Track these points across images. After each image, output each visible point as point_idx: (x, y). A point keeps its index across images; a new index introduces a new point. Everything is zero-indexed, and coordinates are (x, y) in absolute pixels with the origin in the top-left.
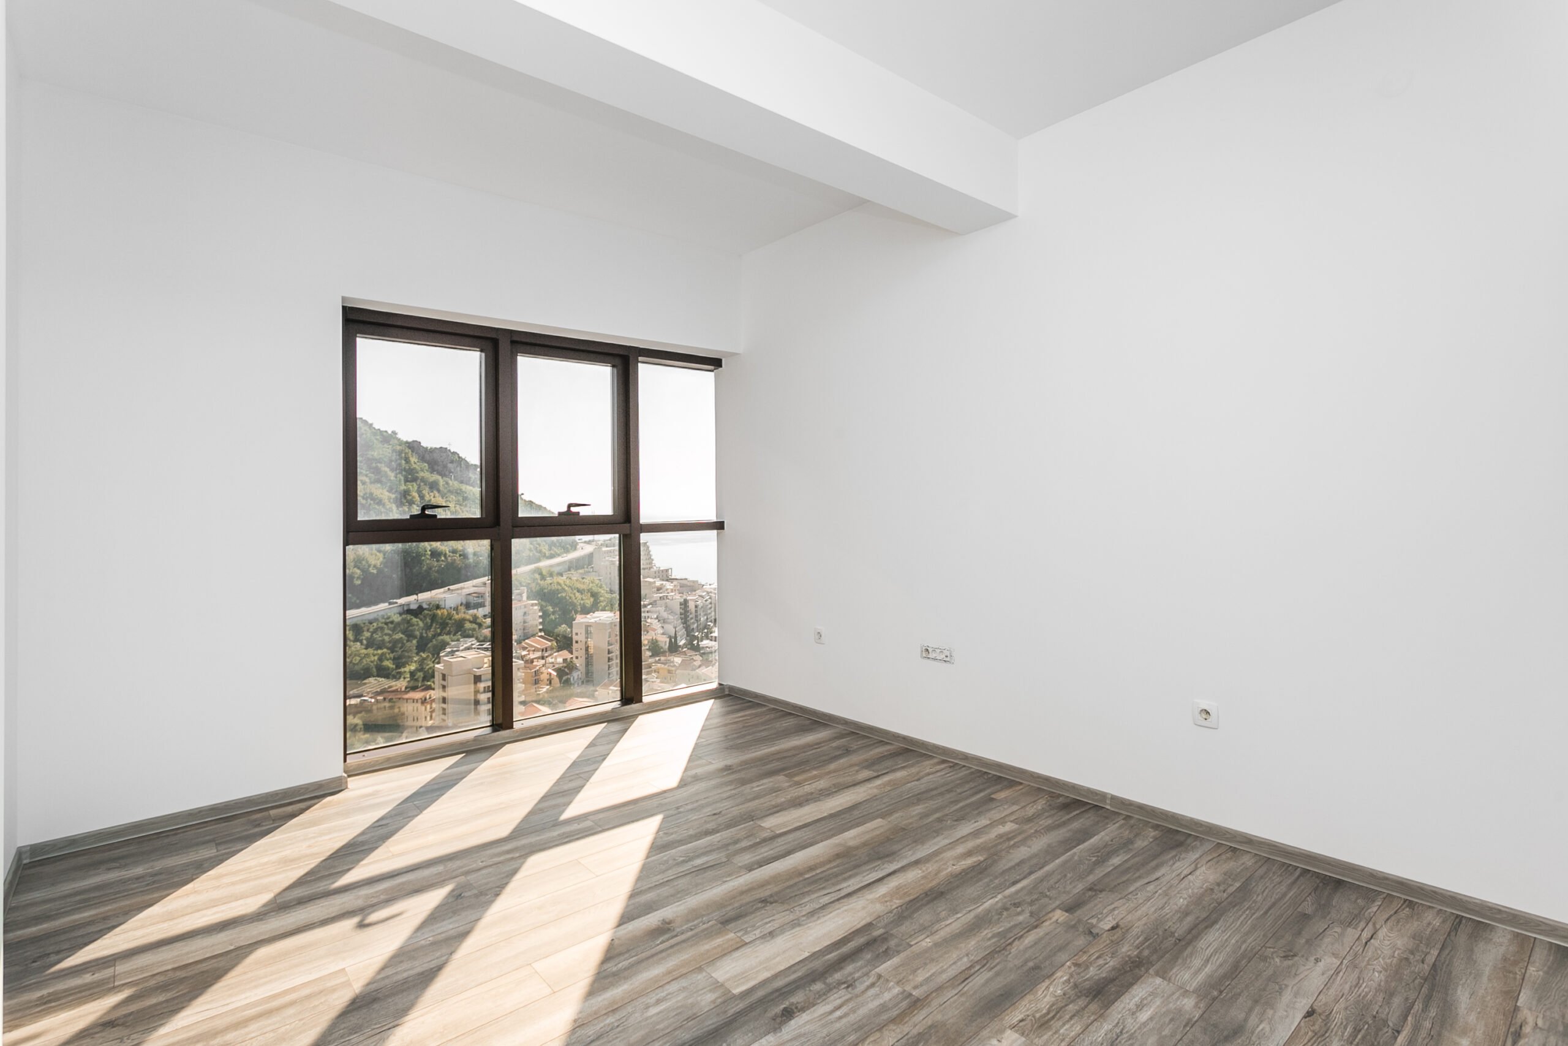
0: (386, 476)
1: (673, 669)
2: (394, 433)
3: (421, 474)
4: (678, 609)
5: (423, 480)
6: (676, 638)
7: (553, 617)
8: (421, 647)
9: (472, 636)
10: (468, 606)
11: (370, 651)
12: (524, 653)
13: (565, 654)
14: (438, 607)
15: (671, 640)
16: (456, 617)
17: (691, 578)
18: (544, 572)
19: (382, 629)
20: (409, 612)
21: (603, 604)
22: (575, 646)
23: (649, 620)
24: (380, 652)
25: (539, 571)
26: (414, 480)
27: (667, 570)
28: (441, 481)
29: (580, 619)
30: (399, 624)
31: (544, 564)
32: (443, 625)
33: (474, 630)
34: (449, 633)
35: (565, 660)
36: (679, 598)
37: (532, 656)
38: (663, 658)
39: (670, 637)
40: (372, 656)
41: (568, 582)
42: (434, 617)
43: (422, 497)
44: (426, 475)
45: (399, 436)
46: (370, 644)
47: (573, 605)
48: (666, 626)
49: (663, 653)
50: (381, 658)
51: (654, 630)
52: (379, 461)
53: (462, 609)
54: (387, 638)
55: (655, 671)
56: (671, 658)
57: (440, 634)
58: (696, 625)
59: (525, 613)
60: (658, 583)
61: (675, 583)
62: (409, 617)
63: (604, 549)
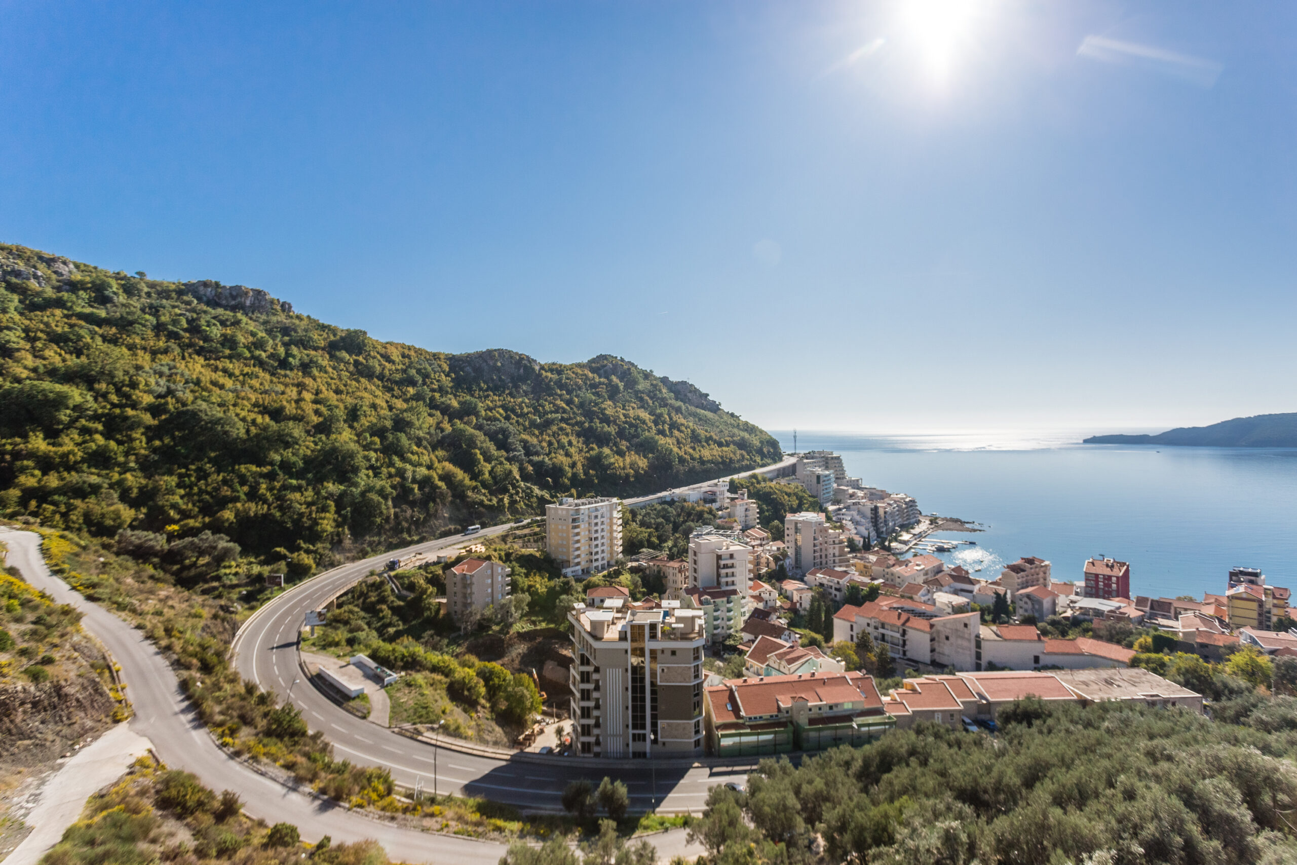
0: (647, 403)
1: (869, 565)
2: (651, 371)
3: (670, 401)
4: (869, 514)
5: (672, 406)
6: (869, 538)
7: (767, 514)
8: (675, 529)
9: (709, 524)
10: (706, 501)
11: (643, 529)
12: (748, 540)
13: (780, 544)
14: (685, 501)
15: (864, 541)
16: (698, 509)
17: (879, 488)
18: (760, 478)
19: (649, 514)
20: (665, 502)
21: (806, 506)
22: (786, 538)
23: (844, 522)
24: (649, 530)
25: (754, 476)
26: (666, 405)
27: (858, 481)
28: (683, 408)
29: (789, 517)
30: (659, 511)
31: (758, 471)
32: (689, 514)
33: (710, 519)
34: (693, 521)
35: (778, 549)
36: (870, 505)
37: (753, 543)
38: (859, 555)
39: (864, 538)
40: (644, 533)
41: (778, 486)
42: (683, 508)
43: (671, 419)
44: (673, 402)
45: (654, 374)
46: (643, 524)
47: (782, 505)
48: (859, 527)
49: (859, 551)
50: (650, 535)
51: (849, 530)
52: (642, 392)
53: (701, 502)
54: (653, 521)
55: (853, 565)
56: (866, 555)
57: (686, 521)
58: (884, 529)
59: (746, 510)
60: (851, 491)
61: (866, 491)
62: (666, 506)
63: (805, 461)
